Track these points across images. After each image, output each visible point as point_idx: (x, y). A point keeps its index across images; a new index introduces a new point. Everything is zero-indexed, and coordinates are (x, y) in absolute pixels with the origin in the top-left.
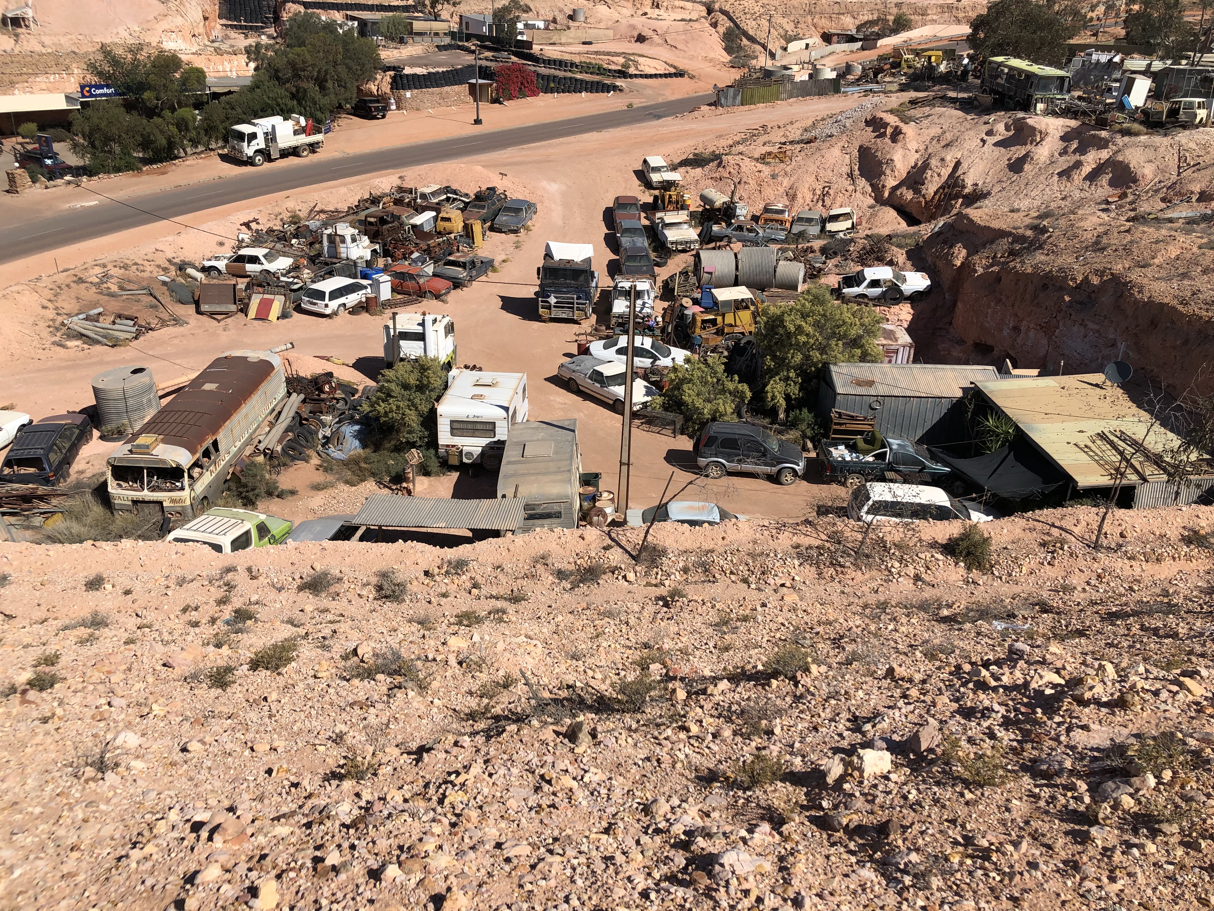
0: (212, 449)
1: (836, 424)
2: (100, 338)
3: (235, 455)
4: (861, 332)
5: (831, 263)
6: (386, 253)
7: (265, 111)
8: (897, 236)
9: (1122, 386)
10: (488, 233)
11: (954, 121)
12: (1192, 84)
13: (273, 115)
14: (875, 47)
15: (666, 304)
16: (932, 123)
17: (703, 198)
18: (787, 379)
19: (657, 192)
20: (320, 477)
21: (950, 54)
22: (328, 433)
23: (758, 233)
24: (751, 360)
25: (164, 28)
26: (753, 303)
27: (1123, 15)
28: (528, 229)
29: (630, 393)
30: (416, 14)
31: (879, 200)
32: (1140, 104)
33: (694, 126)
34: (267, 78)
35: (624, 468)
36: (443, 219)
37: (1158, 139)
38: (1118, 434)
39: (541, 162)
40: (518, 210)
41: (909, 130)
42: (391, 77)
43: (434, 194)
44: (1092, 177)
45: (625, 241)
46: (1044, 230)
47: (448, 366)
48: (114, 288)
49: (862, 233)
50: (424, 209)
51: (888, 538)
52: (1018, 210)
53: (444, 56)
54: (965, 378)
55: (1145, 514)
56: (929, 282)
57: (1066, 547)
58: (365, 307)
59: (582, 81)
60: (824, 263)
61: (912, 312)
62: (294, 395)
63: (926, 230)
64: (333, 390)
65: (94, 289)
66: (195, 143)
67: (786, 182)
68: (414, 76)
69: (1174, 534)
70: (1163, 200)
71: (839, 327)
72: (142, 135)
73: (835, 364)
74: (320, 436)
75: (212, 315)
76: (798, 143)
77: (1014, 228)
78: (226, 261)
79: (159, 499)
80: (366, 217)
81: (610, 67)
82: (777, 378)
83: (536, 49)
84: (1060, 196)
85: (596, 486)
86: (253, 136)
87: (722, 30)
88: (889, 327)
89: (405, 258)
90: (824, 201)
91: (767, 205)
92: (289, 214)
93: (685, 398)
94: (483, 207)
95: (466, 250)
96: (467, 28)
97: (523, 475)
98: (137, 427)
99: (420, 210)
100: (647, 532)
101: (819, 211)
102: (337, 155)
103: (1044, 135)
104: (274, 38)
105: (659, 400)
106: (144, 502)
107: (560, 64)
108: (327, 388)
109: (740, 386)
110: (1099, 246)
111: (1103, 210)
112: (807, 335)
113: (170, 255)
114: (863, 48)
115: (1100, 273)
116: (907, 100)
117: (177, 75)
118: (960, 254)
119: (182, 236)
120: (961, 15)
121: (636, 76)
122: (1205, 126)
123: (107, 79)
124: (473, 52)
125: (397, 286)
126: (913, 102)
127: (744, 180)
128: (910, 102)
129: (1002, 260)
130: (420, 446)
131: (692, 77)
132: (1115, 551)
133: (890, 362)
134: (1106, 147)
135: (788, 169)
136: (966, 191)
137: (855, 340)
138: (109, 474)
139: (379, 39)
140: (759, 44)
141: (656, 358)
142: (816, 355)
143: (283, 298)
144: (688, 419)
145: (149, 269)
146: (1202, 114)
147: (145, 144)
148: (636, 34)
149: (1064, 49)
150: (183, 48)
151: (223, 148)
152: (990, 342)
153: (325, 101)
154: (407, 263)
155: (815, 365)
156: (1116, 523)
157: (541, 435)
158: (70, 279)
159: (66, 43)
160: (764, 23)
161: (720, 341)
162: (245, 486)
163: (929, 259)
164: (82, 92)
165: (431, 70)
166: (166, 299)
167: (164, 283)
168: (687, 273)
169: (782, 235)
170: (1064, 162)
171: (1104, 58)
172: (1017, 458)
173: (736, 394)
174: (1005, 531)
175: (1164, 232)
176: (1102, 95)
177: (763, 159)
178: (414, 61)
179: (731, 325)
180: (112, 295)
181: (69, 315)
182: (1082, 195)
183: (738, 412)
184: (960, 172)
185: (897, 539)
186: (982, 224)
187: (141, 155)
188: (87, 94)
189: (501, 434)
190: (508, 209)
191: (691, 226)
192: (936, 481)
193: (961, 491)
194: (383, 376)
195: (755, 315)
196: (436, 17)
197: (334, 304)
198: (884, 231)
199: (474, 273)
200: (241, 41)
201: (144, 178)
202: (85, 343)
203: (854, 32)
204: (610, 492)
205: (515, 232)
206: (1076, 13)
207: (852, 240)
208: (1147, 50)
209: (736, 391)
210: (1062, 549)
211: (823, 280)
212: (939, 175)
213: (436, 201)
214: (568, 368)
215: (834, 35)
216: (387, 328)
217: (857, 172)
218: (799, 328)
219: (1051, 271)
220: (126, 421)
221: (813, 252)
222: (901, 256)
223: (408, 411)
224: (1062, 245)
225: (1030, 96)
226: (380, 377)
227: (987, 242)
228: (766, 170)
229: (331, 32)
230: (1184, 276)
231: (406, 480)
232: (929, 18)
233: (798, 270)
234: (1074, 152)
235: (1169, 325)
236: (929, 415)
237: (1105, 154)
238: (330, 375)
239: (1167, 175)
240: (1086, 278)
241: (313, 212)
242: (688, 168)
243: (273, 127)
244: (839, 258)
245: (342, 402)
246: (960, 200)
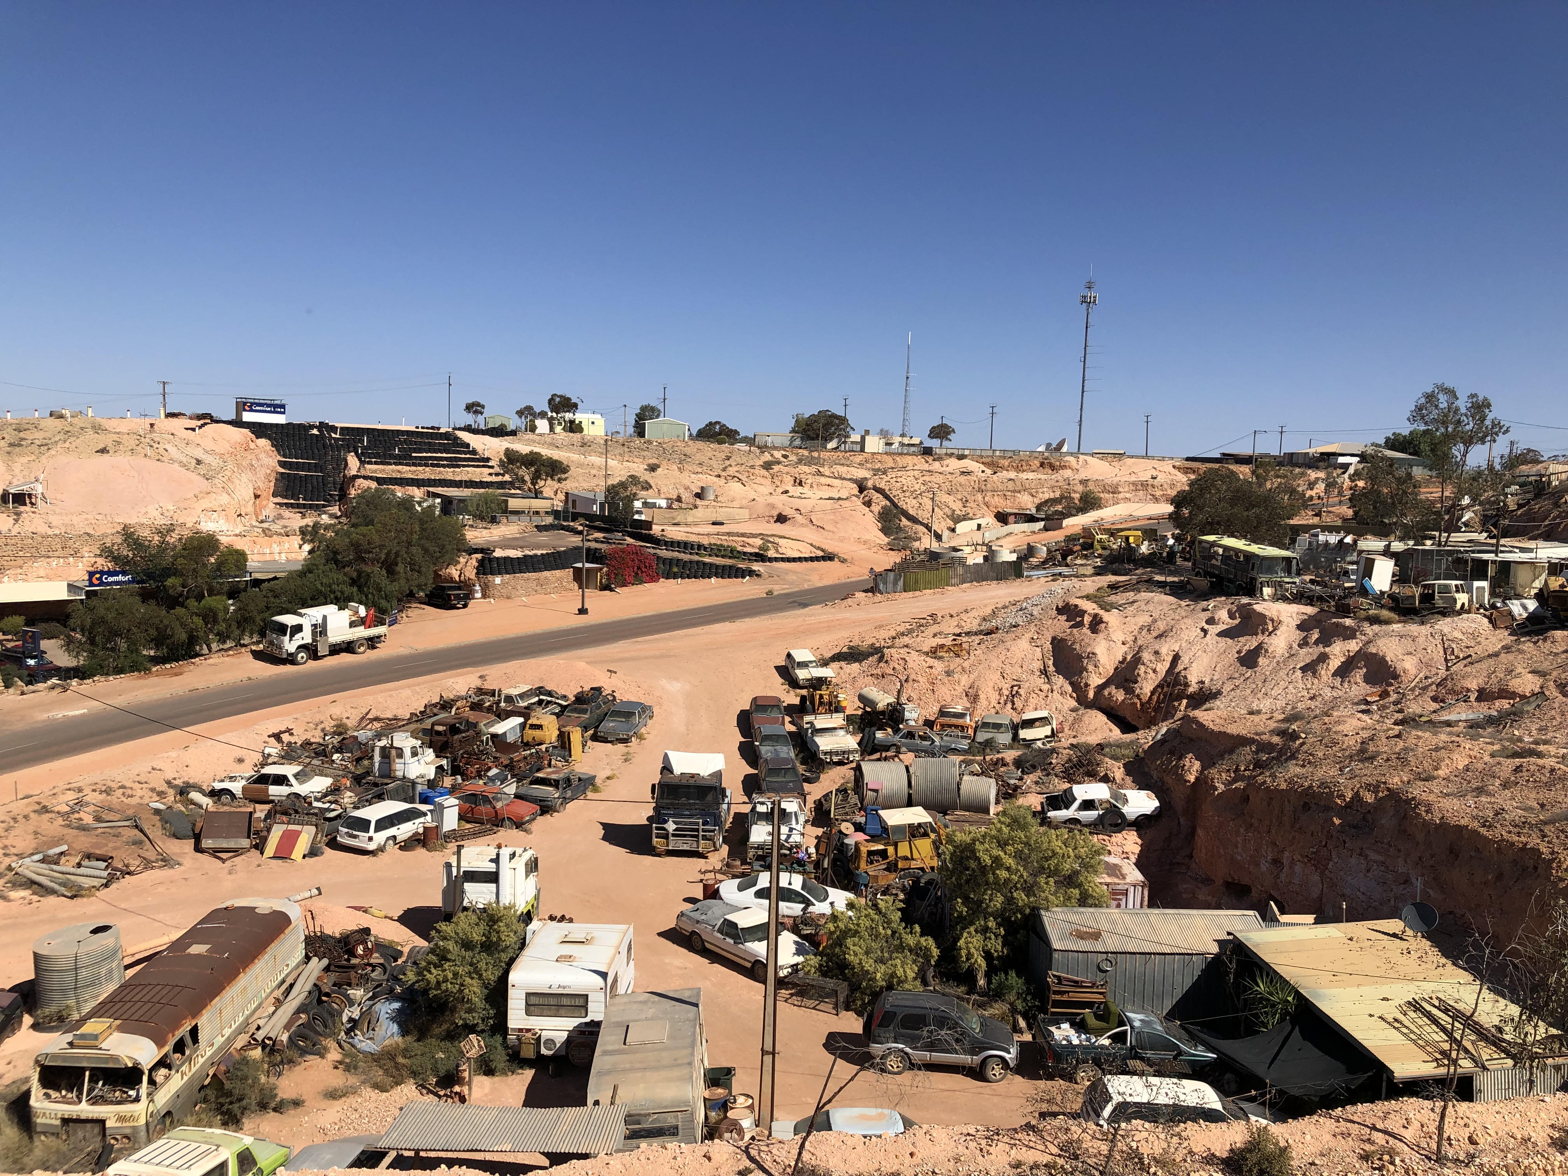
0: (188, 1040)
1: (1055, 993)
2: (56, 887)
3: (220, 1048)
4: (1077, 866)
5: (1029, 779)
6: (456, 770)
7: (317, 600)
8: (1110, 745)
9: (1428, 936)
10: (589, 743)
11: (1165, 607)
12: (1443, 567)
13: (325, 604)
14: (1061, 527)
15: (819, 831)
16: (1138, 610)
17: (862, 698)
18: (985, 930)
19: (804, 692)
20: (338, 1079)
21: (1150, 534)
22: (356, 1014)
23: (933, 741)
24: (936, 906)
25: (204, 506)
26: (933, 830)
27: (1348, 493)
28: (641, 738)
29: (774, 950)
30: (513, 491)
31: (1083, 701)
32: (1386, 588)
33: (847, 615)
34: (323, 561)
35: (768, 1059)
36: (534, 727)
37: (1414, 628)
38: (1437, 1003)
39: (661, 657)
40: (629, 715)
41: (1111, 618)
42: (478, 561)
43: (522, 696)
44: (1343, 672)
45: (766, 751)
46: (1294, 736)
47: (527, 917)
48: (88, 819)
49: (1065, 743)
50: (508, 714)
51: (1145, 1150)
52: (1259, 712)
53: (544, 537)
54: (1220, 927)
55: (1497, 1108)
56: (1156, 803)
57: (1397, 1161)
58: (421, 840)
59: (711, 564)
60: (1021, 779)
61: (1139, 841)
62: (315, 960)
63: (1146, 738)
64: (368, 952)
65: (60, 821)
66: (223, 638)
67: (965, 681)
68: (507, 559)
69: (1541, 1136)
70: (1434, 699)
71: (1047, 859)
72: (157, 629)
73: (1047, 909)
74: (345, 1019)
75: (215, 853)
76: (976, 634)
77: (1257, 734)
78: (244, 783)
79: (101, 1116)
80: (433, 725)
81: (745, 550)
82: (972, 929)
83: (656, 530)
84: (1308, 696)
85: (728, 1086)
86: (298, 628)
87: (876, 509)
88: (1111, 859)
89: (480, 777)
90: (1013, 704)
91: (942, 707)
92: (333, 723)
93: (850, 958)
94: (584, 711)
95: (560, 764)
96: (574, 507)
97: (624, 1070)
98: (87, 1008)
99: (503, 716)
100: (802, 1146)
101: (1008, 716)
102: (403, 651)
103: (1277, 624)
104: (337, 518)
105: (814, 961)
106: (79, 1121)
107: (684, 546)
108: (360, 950)
109: (923, 940)
110: (1366, 755)
111: (1363, 712)
112: (1008, 869)
113: (169, 776)
114: (1046, 529)
115: (1374, 788)
116: (1105, 584)
117: (212, 560)
118: (1192, 768)
119: (190, 750)
120: (1158, 493)
121: (776, 560)
122: (1469, 612)
123: (122, 564)
124: (580, 533)
125: (466, 812)
126: (1113, 587)
127: (912, 677)
128: (1109, 586)
129: (1247, 773)
130: (483, 1031)
131: (843, 561)
132: (1467, 1165)
133: (1119, 906)
134: (1353, 637)
135: (966, 664)
136: (1191, 690)
137: (1070, 877)
138: (35, 1077)
139: (467, 519)
140: (922, 524)
141: (808, 903)
142: (1021, 897)
143: (313, 829)
144: (854, 988)
145: (139, 793)
146: (1462, 598)
147: (158, 641)
148: (775, 513)
149: (1285, 529)
150: (224, 529)
151: (258, 643)
152: (1246, 881)
153: (393, 587)
154: (481, 782)
155: (1020, 910)
156: (1462, 1123)
157: (651, 1012)
158: (31, 808)
159: (80, 524)
160: (928, 504)
161: (893, 879)
162: (229, 1094)
163: (1155, 774)
164: (90, 580)
165: (528, 553)
166: (155, 831)
167: (157, 812)
168: (845, 790)
169: (964, 744)
170: (1307, 655)
171: (1333, 539)
172: (1305, 1036)
173: (918, 951)
174: (1308, 1137)
175: (1443, 737)
176: (1338, 579)
177: (934, 653)
178: (506, 544)
179: (906, 858)
180: (84, 828)
181: (20, 856)
182: (1335, 694)
183: (922, 977)
184: (1180, 667)
185: (1158, 1151)
186: (1216, 729)
187: (152, 653)
188: (96, 582)
189: (596, 1012)
190: (617, 714)
191: (848, 732)
192: (1198, 1072)
193: (1233, 1087)
194: (438, 931)
195: (936, 845)
196: (537, 495)
197: (380, 837)
198: (1093, 739)
199: (569, 794)
200: (295, 520)
201: (152, 680)
202: (34, 893)
203: (1034, 511)
204: (748, 1096)
205: (625, 741)
206: (1293, 491)
207: (1053, 750)
208: (1383, 532)
209: (918, 946)
210: (1392, 1163)
211: (1021, 801)
212: (1154, 671)
213: (525, 704)
214: (689, 918)
215: (1011, 514)
216: (448, 866)
217: (1052, 669)
218: (996, 860)
219: (1311, 787)
220: (72, 1002)
221: (1005, 765)
222: (1118, 771)
223: (468, 980)
224: (1320, 754)
225: (1253, 580)
226: (433, 933)
227: (1225, 752)
228: (939, 667)
229: (407, 509)
230: (1480, 791)
231: (460, 1081)
232: (1121, 496)
233: (988, 788)
234: (1316, 643)
235: (1473, 853)
236: (1178, 978)
237: (1353, 646)
238: (366, 931)
239: (1434, 670)
240: (1357, 794)
241: (365, 720)
242: (843, 664)
243: (325, 618)
244: (1039, 773)
245: (379, 970)
246: (1185, 702)
